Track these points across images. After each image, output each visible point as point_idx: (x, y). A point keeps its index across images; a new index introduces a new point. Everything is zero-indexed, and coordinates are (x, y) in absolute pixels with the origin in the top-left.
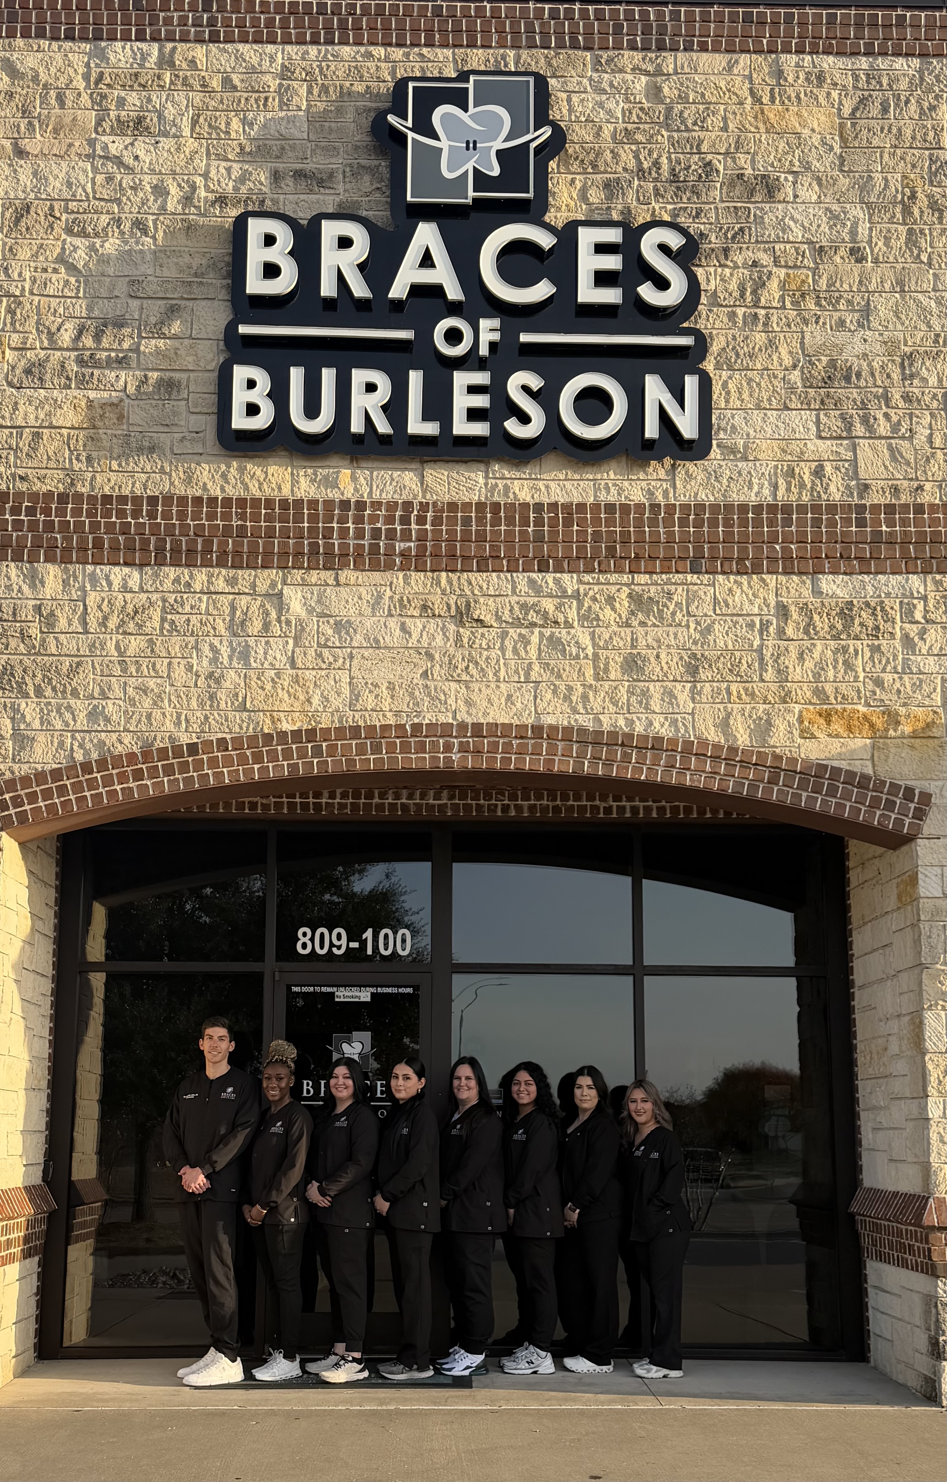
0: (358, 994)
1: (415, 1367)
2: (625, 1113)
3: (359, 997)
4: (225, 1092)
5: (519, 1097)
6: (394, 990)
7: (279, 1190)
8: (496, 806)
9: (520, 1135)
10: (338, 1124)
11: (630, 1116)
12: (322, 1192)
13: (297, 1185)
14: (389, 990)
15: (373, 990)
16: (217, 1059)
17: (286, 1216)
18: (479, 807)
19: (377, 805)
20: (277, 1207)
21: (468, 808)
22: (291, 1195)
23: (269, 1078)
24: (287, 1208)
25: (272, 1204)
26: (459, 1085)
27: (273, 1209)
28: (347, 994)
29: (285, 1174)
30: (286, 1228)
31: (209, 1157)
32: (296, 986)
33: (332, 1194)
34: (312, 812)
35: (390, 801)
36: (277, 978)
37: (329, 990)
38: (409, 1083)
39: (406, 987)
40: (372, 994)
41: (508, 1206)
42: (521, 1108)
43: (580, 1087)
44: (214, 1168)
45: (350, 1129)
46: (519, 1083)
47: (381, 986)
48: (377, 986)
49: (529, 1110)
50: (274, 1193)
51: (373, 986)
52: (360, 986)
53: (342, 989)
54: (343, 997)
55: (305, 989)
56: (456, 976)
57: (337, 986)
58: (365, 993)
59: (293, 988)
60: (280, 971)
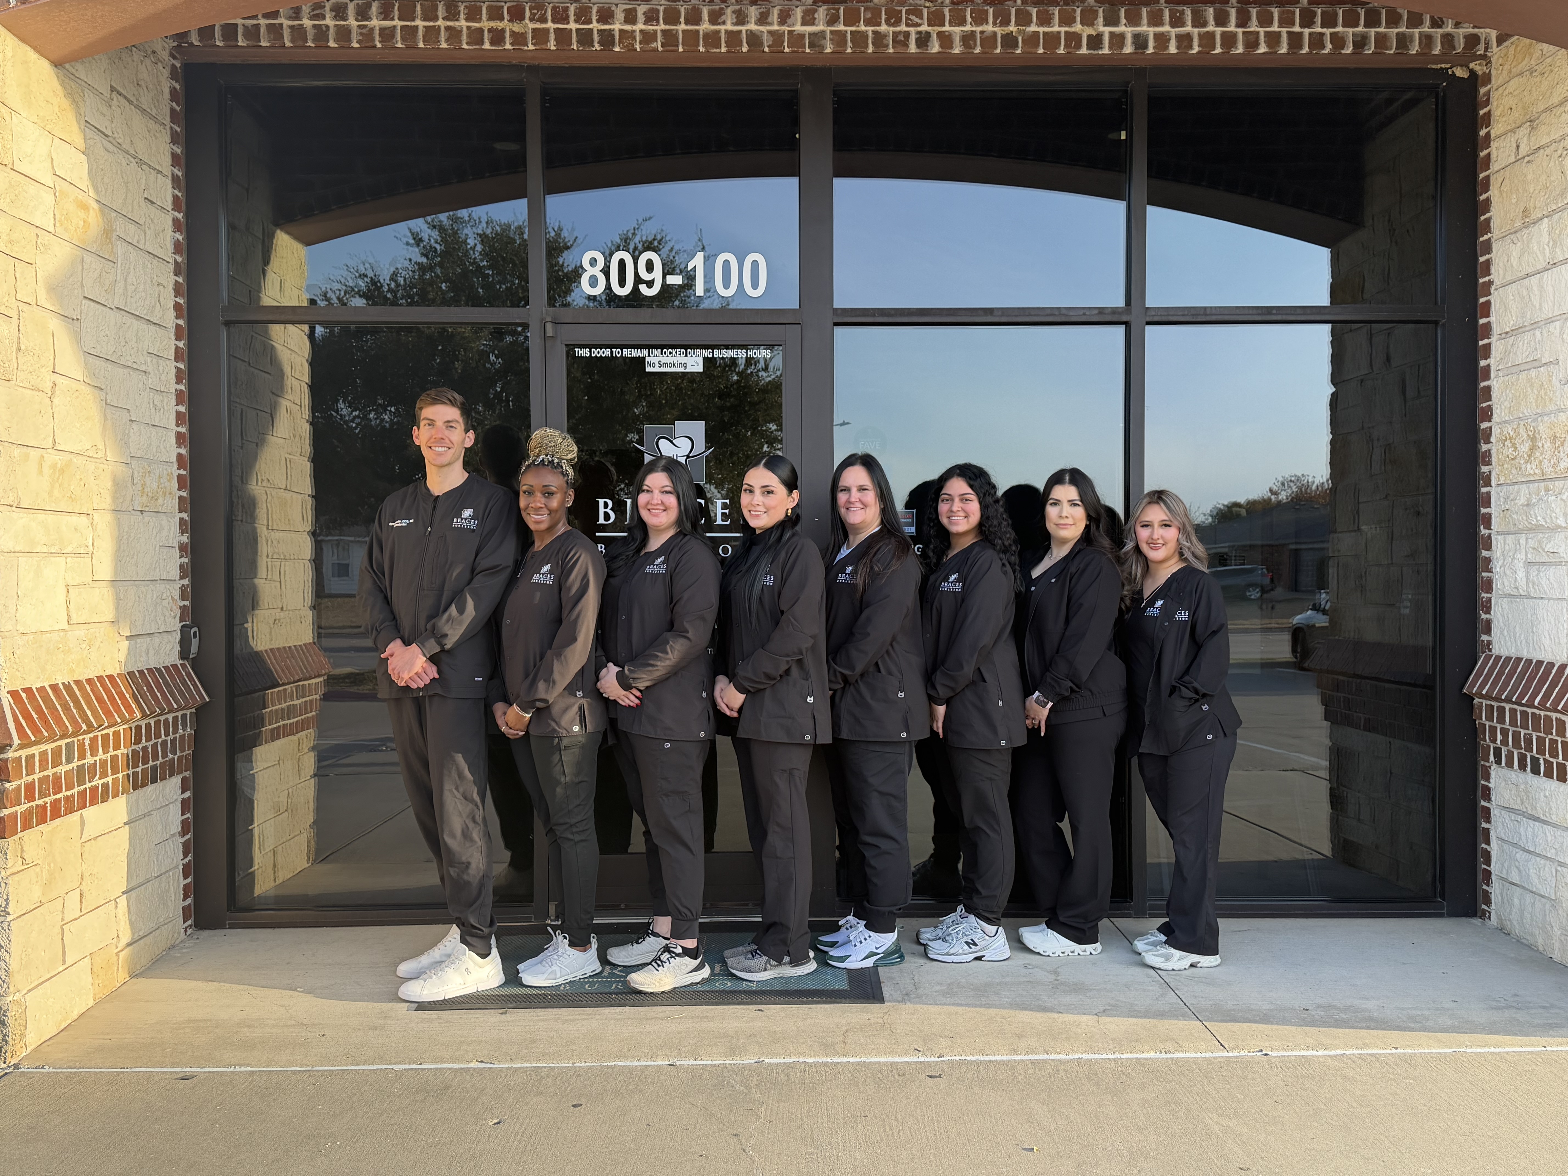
0: (683, 359)
1: (787, 959)
2: (1129, 546)
3: (685, 366)
4: (459, 515)
5: (950, 522)
6: (742, 355)
7: (550, 681)
8: (907, 35)
9: (952, 583)
10: (649, 569)
11: (1137, 549)
12: (624, 682)
13: (583, 669)
14: (732, 354)
16: (445, 460)
17: (564, 722)
18: (879, 38)
19: (707, 36)
20: (548, 708)
21: (859, 39)
22: (570, 689)
23: (530, 493)
24: (566, 710)
25: (539, 704)
26: (848, 502)
27: (542, 712)
28: (665, 360)
29: (559, 655)
30: (565, 742)
31: (434, 627)
32: (582, 347)
33: (642, 685)
34: (597, 47)
35: (729, 27)
36: (550, 333)
37: (635, 353)
38: (771, 500)
39: (759, 348)
40: (706, 360)
41: (933, 700)
42: (953, 541)
43: (1057, 503)
44: (442, 646)
45: (671, 576)
46: (951, 499)
47: (720, 348)
48: (713, 347)
49: (968, 541)
50: (541, 685)
51: (706, 347)
52: (686, 347)
53: (656, 352)
54: (657, 365)
55: (596, 353)
56: (838, 331)
57: (649, 347)
58: (694, 359)
59: (577, 350)
60: (555, 323)
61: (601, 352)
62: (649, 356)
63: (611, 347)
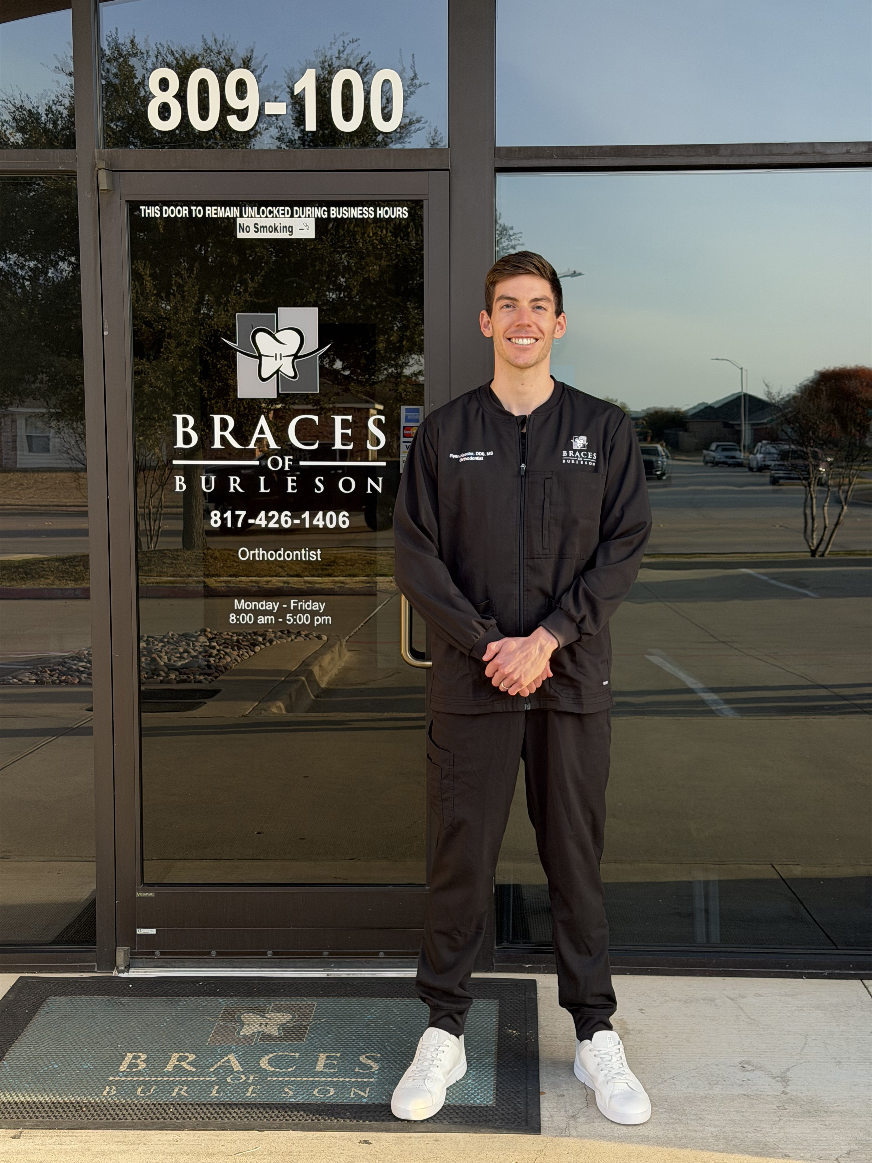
0: (286, 221)
3: (290, 229)
4: (569, 446)
6: (368, 213)
14: (355, 212)
15: (320, 212)
28: (263, 221)
32: (150, 203)
36: (104, 185)
37: (222, 212)
39: (392, 203)
40: (319, 222)
47: (339, 204)
48: (329, 204)
51: (320, 204)
52: (291, 204)
53: (251, 211)
54: (253, 229)
55: (169, 212)
56: (502, 179)
57: (240, 204)
58: (303, 220)
59: (142, 208)
60: (112, 170)
61: (176, 212)
62: (241, 216)
63: (188, 203)
